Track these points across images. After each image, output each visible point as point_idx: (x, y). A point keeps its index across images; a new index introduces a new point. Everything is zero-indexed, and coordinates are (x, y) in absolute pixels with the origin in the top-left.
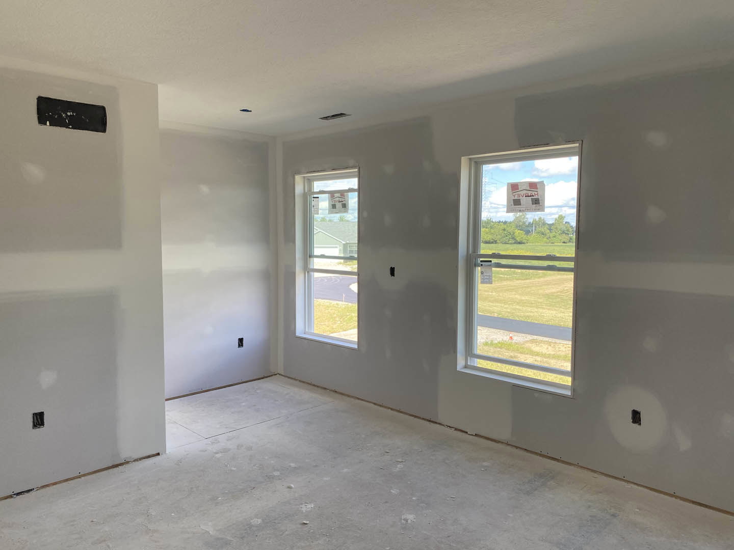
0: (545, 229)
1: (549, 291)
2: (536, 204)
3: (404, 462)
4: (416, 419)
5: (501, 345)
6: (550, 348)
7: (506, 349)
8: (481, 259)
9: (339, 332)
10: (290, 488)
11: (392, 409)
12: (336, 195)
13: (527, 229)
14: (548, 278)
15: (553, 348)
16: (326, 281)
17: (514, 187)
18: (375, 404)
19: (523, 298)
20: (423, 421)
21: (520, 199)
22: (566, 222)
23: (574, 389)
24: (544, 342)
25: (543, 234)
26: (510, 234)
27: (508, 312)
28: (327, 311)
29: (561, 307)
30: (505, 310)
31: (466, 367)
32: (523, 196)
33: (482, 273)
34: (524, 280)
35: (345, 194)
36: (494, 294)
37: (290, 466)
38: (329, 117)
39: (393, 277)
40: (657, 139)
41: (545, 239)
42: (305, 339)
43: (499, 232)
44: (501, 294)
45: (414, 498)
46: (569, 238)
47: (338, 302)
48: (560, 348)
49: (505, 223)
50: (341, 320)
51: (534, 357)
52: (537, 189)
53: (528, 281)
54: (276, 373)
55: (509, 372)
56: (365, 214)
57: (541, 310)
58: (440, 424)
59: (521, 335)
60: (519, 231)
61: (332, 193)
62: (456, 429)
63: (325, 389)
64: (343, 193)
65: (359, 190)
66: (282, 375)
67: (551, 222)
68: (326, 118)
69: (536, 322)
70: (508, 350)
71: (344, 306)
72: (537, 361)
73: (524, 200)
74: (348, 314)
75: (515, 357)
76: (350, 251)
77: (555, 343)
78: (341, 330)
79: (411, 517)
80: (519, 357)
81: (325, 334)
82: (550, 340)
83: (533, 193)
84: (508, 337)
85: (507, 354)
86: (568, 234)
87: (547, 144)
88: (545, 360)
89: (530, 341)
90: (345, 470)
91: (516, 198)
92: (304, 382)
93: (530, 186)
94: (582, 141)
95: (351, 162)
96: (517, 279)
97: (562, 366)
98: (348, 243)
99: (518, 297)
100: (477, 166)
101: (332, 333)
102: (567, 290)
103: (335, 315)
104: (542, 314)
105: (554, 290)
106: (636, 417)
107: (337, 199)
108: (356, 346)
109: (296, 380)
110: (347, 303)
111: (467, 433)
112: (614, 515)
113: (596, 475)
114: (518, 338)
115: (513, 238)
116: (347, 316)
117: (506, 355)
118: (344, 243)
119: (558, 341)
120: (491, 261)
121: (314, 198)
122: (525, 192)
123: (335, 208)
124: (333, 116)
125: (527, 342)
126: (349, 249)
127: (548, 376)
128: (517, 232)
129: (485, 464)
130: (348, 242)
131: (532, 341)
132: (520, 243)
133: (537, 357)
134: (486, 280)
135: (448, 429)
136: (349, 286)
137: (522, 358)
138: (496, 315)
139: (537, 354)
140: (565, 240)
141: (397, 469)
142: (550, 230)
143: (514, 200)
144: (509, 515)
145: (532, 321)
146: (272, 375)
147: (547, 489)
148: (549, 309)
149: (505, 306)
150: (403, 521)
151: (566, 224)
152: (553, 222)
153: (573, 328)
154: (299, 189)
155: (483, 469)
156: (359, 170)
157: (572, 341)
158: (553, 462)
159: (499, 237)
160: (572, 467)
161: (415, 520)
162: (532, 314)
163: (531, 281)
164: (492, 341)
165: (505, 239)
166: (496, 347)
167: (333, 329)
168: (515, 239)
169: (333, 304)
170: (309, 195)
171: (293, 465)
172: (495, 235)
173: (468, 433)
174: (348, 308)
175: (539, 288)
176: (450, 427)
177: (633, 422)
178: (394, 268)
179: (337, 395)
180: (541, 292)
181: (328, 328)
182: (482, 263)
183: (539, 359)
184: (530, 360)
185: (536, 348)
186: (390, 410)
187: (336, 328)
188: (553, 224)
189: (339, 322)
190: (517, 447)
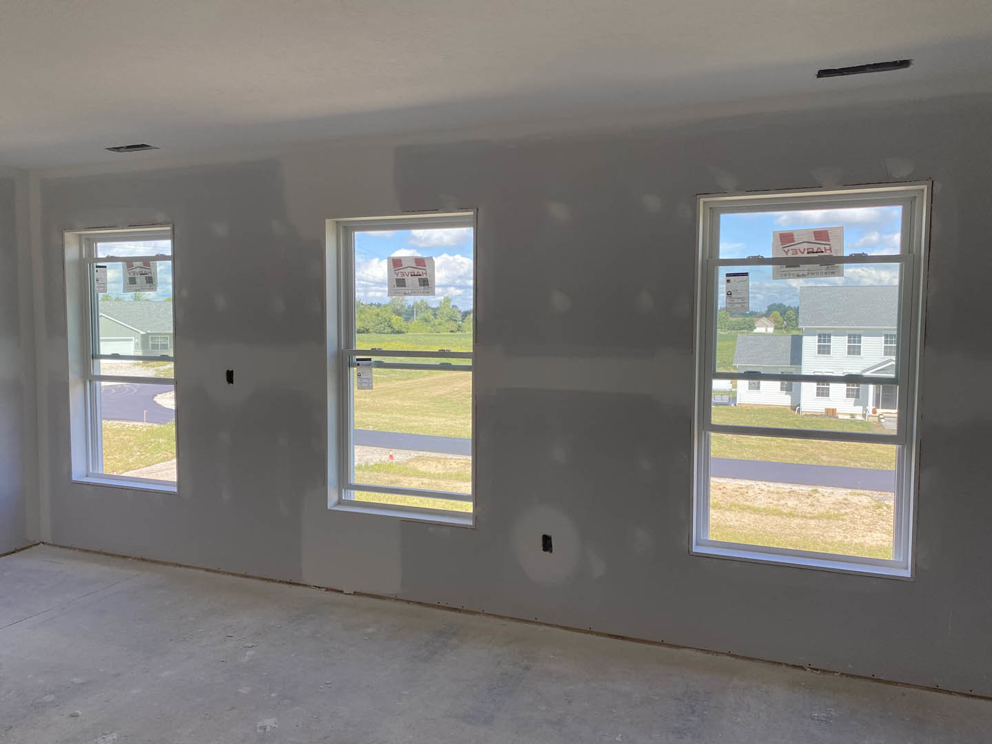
0: (429, 315)
1: (436, 393)
2: (424, 285)
3: (256, 646)
4: (271, 584)
5: (379, 467)
6: (440, 466)
7: (385, 472)
8: (358, 357)
9: (140, 468)
10: (74, 716)
11: (233, 574)
12: (136, 264)
13: (408, 314)
14: (435, 377)
15: (443, 465)
16: (114, 391)
17: (396, 263)
18: (207, 570)
19: (405, 404)
20: (281, 585)
21: (404, 279)
22: (453, 306)
23: (476, 516)
24: (432, 459)
25: (427, 321)
26: (386, 321)
27: (386, 423)
28: (117, 438)
29: (450, 413)
30: (381, 420)
31: (340, 502)
32: (408, 276)
33: (359, 375)
34: (406, 380)
35: (151, 262)
36: (368, 400)
37: (73, 683)
38: (121, 147)
39: (231, 384)
40: (559, 211)
41: (429, 328)
42: (88, 484)
43: (371, 317)
44: (377, 401)
45: (273, 695)
46: (457, 326)
47: (136, 423)
48: (451, 465)
49: (379, 305)
50: (142, 450)
51: (420, 479)
52: (425, 266)
53: (409, 381)
54: (37, 542)
55: (389, 503)
56: (185, 293)
57: (426, 418)
58: (305, 585)
59: (402, 451)
60: (397, 317)
61: (129, 262)
62: (327, 589)
63: (125, 557)
64: (147, 261)
65: (174, 258)
66: (49, 544)
67: (434, 306)
68: (118, 149)
69: (421, 434)
70: (387, 472)
71: (145, 429)
72: (426, 484)
73: (410, 280)
74: (153, 440)
75: (397, 481)
76: (152, 344)
77: (445, 459)
78: (142, 465)
79: (270, 722)
80: (402, 481)
81: (115, 474)
82: (439, 455)
83: (421, 271)
84: (388, 456)
85: (386, 478)
86: (456, 321)
87: (436, 210)
88: (433, 481)
89: (416, 457)
90: (166, 673)
91: (400, 277)
92: (87, 551)
93: (416, 262)
94: (478, 209)
95: (160, 217)
96: (398, 380)
97: (454, 487)
98: (150, 334)
99: (398, 402)
100: (346, 234)
101: (127, 471)
102: (457, 391)
103: (132, 443)
104: (429, 423)
105: (442, 392)
106: (547, 543)
107: (138, 270)
108: (175, 490)
109: (75, 549)
110: (150, 424)
111: (342, 592)
112: (527, 668)
113: (504, 622)
114: (401, 456)
115: (390, 326)
116: (152, 443)
117: (384, 480)
118: (144, 333)
119: (449, 456)
120: (370, 359)
121: (97, 267)
122: (410, 270)
123: (135, 283)
124: (128, 147)
125: (411, 460)
126: (150, 343)
127: (437, 503)
128: (395, 318)
129: (370, 630)
130: (149, 331)
131: (417, 459)
132: (399, 332)
133: (424, 479)
134: (364, 385)
135: (318, 591)
136: (153, 398)
137: (405, 484)
138: (371, 428)
139: (424, 475)
140: (453, 329)
141: (247, 658)
142: (435, 315)
143: (397, 279)
144: (403, 692)
145: (417, 433)
146: (31, 546)
147: (449, 650)
148: (437, 417)
149: (383, 416)
150: (259, 731)
151: (454, 309)
152: (438, 305)
153: (473, 439)
154: (72, 252)
155: (366, 638)
156: (173, 230)
157: (472, 455)
158: (453, 613)
159: (372, 324)
160: (477, 616)
161: (277, 726)
162: (416, 424)
163: (414, 381)
164: (367, 463)
165: (379, 326)
166: (371, 471)
167: (129, 464)
168: (392, 328)
169: (127, 426)
170: (88, 263)
171: (76, 680)
172: (366, 323)
173: (345, 592)
174: (153, 432)
175: (424, 390)
176: (319, 587)
177: (544, 550)
178: (232, 371)
179: (144, 564)
180: (426, 394)
181: (120, 464)
182: (358, 362)
183: (426, 481)
184: (415, 484)
185: (422, 468)
186: (230, 576)
187: (133, 463)
188: (438, 309)
189: (139, 453)
190: (409, 602)
